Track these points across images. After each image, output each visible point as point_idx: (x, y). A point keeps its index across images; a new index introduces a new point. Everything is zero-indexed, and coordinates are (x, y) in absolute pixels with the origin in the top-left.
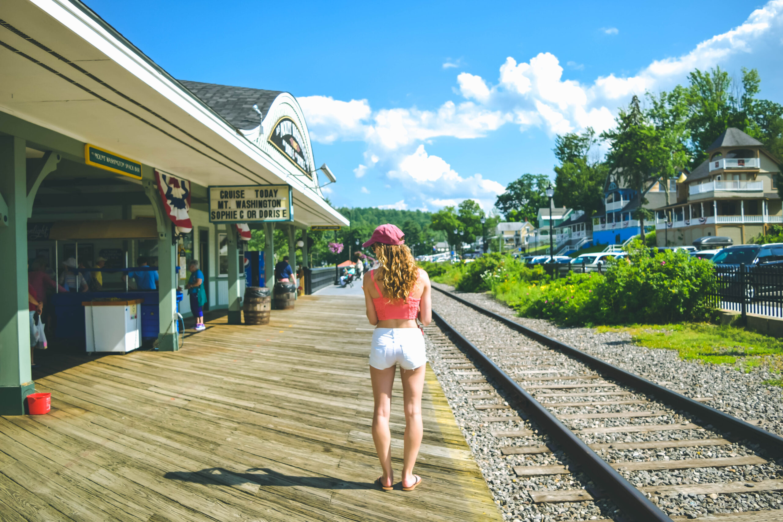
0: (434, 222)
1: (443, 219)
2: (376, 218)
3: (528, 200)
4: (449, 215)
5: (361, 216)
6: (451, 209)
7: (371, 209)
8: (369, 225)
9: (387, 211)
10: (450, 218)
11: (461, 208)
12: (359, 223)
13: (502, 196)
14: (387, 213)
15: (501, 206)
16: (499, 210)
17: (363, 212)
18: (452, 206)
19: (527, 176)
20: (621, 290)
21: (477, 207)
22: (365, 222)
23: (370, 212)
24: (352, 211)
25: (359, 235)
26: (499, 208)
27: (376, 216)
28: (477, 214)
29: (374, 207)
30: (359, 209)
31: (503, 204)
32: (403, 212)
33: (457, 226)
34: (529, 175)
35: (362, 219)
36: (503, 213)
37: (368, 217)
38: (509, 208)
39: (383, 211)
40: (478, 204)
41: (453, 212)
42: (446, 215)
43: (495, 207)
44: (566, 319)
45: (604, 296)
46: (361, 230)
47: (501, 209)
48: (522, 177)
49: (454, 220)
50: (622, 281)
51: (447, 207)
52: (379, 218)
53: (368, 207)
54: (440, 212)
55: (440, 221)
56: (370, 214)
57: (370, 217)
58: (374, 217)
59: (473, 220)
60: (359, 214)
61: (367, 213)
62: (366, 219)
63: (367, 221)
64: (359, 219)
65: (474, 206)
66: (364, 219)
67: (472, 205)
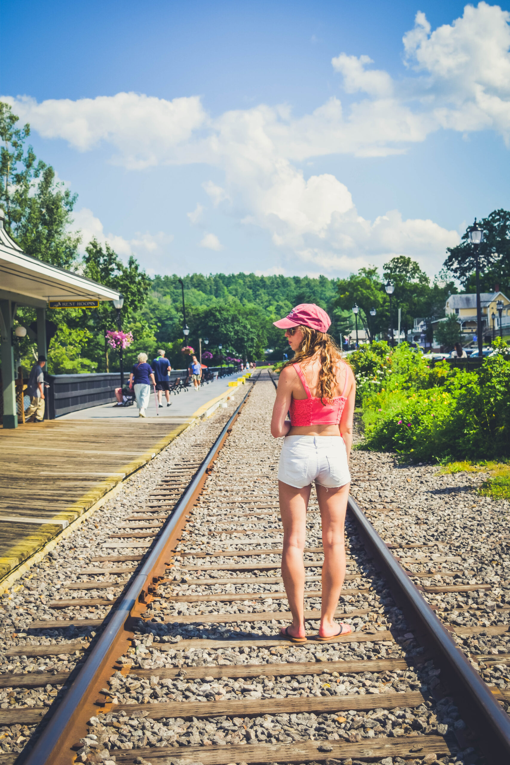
0: (342, 296)
1: (358, 290)
2: (251, 292)
3: (501, 256)
4: (368, 282)
5: (225, 288)
6: (371, 273)
7: (242, 276)
8: (239, 302)
9: (270, 278)
10: (368, 288)
11: (389, 271)
12: (222, 300)
13: (457, 249)
14: (268, 283)
15: (456, 265)
16: (452, 274)
17: (228, 281)
18: (372, 268)
19: (498, 214)
20: (498, 398)
21: (416, 269)
22: (231, 298)
23: (241, 281)
24: (209, 279)
25: (217, 320)
26: (452, 270)
27: (250, 288)
28: (415, 281)
29: (247, 273)
30: (222, 277)
31: (459, 263)
32: (297, 280)
34: (502, 211)
35: (226, 293)
36: (459, 278)
37: (236, 290)
38: (469, 269)
39: (262, 280)
40: (416, 263)
41: (374, 278)
42: (362, 283)
43: (445, 268)
44: (412, 450)
45: (472, 410)
46: (220, 312)
47: (455, 271)
48: (491, 215)
49: (376, 292)
50: (500, 382)
51: (364, 270)
52: (255, 292)
53: (236, 273)
54: (352, 278)
55: (353, 294)
56: (240, 284)
57: (239, 290)
58: (248, 289)
59: (410, 291)
60: (222, 284)
61: (236, 282)
62: (234, 293)
63: (234, 296)
64: (220, 292)
65: (411, 266)
66: (230, 293)
67: (408, 265)
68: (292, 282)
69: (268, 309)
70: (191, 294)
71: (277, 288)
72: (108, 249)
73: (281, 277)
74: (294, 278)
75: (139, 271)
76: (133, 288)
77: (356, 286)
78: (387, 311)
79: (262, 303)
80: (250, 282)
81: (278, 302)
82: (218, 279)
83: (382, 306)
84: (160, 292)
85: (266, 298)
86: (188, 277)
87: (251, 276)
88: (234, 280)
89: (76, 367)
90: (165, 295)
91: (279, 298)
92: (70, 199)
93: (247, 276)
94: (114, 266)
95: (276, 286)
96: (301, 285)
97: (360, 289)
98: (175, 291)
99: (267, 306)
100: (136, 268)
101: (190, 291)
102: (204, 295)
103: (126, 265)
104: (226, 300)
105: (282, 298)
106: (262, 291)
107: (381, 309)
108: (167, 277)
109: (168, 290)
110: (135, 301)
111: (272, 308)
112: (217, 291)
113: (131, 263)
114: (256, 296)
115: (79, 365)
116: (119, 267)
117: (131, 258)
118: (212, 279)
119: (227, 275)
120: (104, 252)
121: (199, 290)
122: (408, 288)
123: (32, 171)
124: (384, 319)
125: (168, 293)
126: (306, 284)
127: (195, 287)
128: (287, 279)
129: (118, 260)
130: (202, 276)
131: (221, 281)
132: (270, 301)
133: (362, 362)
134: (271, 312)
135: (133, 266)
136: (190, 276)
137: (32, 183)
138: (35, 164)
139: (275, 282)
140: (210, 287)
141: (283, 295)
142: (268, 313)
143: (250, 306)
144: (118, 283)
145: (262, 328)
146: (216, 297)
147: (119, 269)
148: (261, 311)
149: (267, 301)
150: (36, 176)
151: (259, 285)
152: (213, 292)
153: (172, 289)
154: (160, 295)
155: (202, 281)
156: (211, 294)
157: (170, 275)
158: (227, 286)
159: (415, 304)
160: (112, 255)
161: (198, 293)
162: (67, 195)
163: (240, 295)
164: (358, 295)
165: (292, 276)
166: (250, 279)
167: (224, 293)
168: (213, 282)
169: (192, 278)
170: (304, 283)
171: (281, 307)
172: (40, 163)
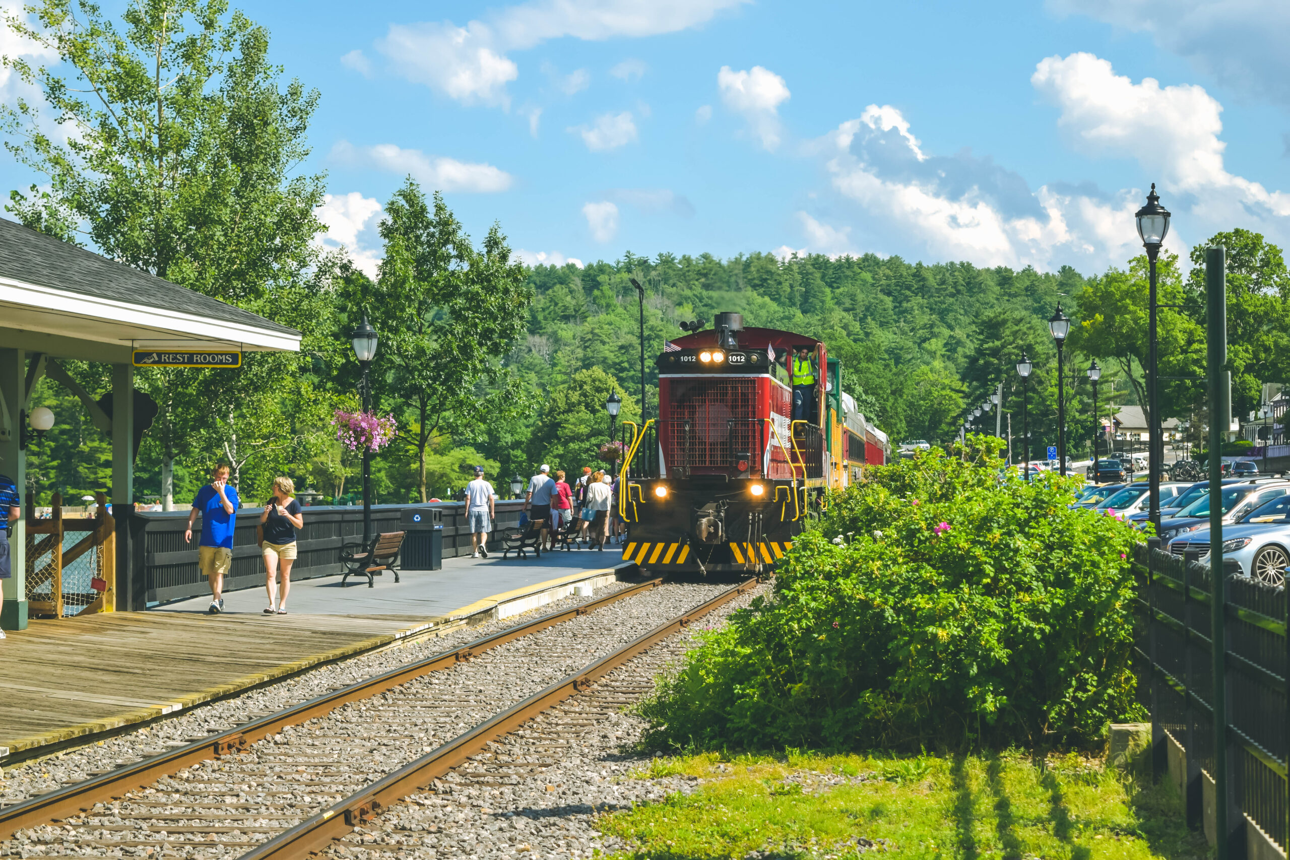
0: (1086, 323)
1: (1124, 310)
2: (888, 301)
5: (828, 290)
7: (869, 262)
8: (856, 327)
9: (938, 269)
14: (932, 282)
17: (836, 273)
21: (1273, 263)
22: (838, 315)
23: (867, 276)
24: (788, 269)
27: (889, 294)
29: (883, 256)
30: (819, 263)
32: (1004, 277)
33: (1182, 339)
35: (830, 303)
37: (853, 297)
39: (918, 273)
40: (1274, 251)
52: (898, 302)
53: (856, 256)
55: (1113, 318)
56: (865, 281)
57: (860, 297)
58: (881, 296)
59: (1255, 315)
60: (819, 281)
61: (854, 278)
62: (848, 303)
63: (846, 310)
64: (816, 301)
65: (1260, 254)
66: (838, 303)
67: (1251, 253)
68: (991, 284)
69: (924, 345)
70: (743, 303)
71: (952, 295)
72: (440, 208)
73: (967, 268)
74: (999, 271)
75: (511, 262)
76: (493, 301)
77: (1122, 299)
78: (1196, 362)
79: (912, 330)
80: (888, 277)
81: (951, 328)
82: (809, 267)
83: (1184, 351)
84: (669, 296)
85: (922, 319)
86: (737, 261)
87: (894, 263)
88: (848, 273)
89: (448, 471)
90: (680, 304)
91: (956, 319)
92: (301, 102)
93: (885, 263)
94: (450, 249)
95: (951, 290)
96: (1013, 290)
97: (1132, 308)
98: (705, 293)
99: (924, 341)
100: (504, 257)
101: (740, 295)
102: (773, 306)
103: (478, 246)
104: (824, 321)
105: (965, 320)
106: (916, 301)
107: (1181, 357)
108: (687, 260)
109: (688, 292)
110: (493, 331)
111: (935, 345)
112: (806, 296)
113: (492, 243)
114: (901, 312)
115: (456, 468)
116: (463, 252)
117: (493, 231)
118: (795, 267)
119: (833, 258)
120: (431, 215)
121: (762, 295)
122: (1251, 309)
123: (217, 36)
124: (1188, 382)
125: (687, 298)
126: (1027, 289)
127: (755, 287)
128: (979, 273)
129: (460, 235)
130: (772, 260)
131: (818, 275)
132: (932, 326)
133: (852, 510)
134: (933, 354)
135: (495, 252)
136: (744, 259)
137: (215, 63)
138: (223, 21)
139: (950, 280)
140: (791, 286)
141: (966, 313)
142: (926, 357)
143: (884, 338)
144: (456, 287)
145: (893, 393)
146: (804, 312)
147: (460, 257)
148: (908, 350)
149: (924, 327)
150: (227, 48)
151: (908, 288)
152: (798, 299)
153: (698, 290)
154: (667, 302)
155: (769, 272)
156: (793, 304)
157: (695, 255)
158: (830, 286)
159: (1267, 350)
160: (446, 224)
161: (759, 300)
162: (294, 93)
163: (860, 311)
164: (1124, 323)
165: (993, 266)
166: (888, 272)
167: (823, 302)
168: (798, 277)
169: (747, 265)
170: (1019, 286)
171: (959, 343)
172: (236, 19)
